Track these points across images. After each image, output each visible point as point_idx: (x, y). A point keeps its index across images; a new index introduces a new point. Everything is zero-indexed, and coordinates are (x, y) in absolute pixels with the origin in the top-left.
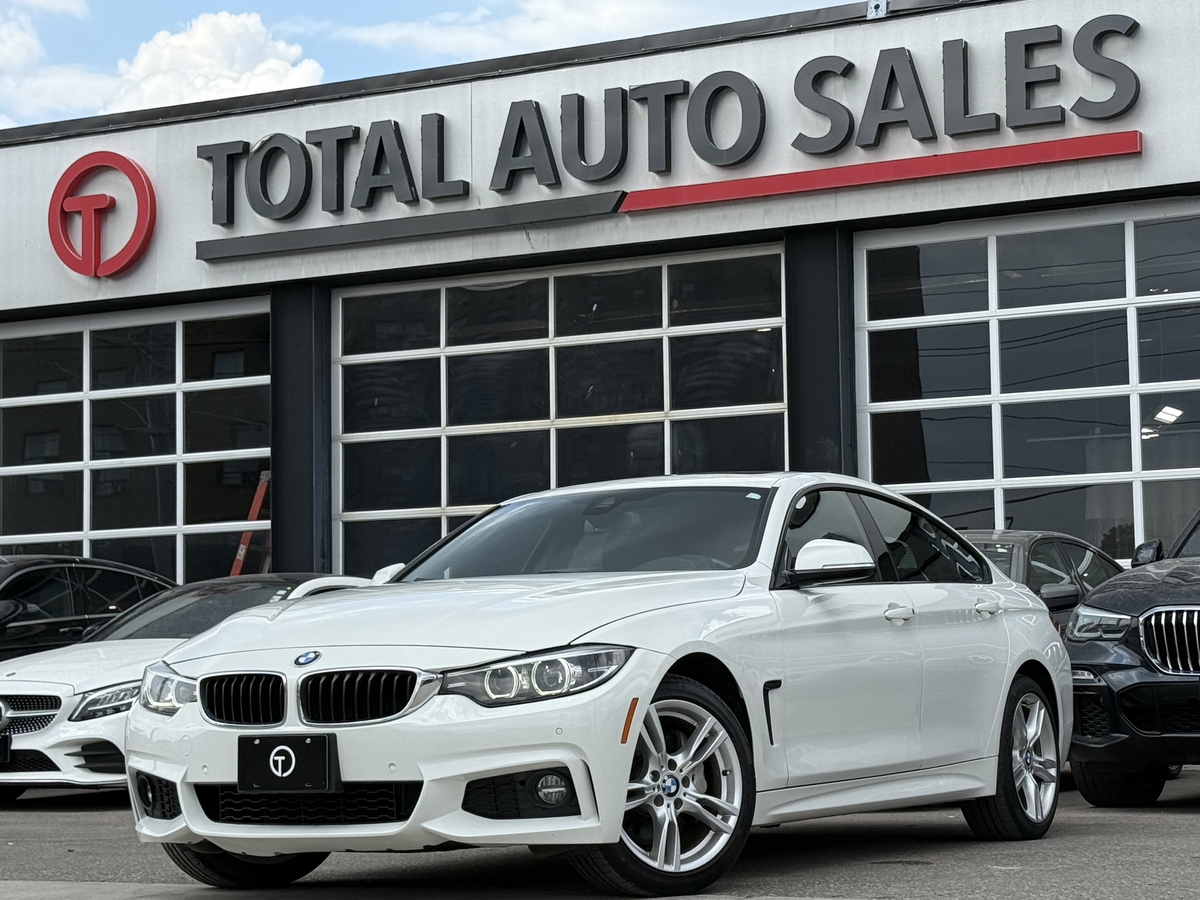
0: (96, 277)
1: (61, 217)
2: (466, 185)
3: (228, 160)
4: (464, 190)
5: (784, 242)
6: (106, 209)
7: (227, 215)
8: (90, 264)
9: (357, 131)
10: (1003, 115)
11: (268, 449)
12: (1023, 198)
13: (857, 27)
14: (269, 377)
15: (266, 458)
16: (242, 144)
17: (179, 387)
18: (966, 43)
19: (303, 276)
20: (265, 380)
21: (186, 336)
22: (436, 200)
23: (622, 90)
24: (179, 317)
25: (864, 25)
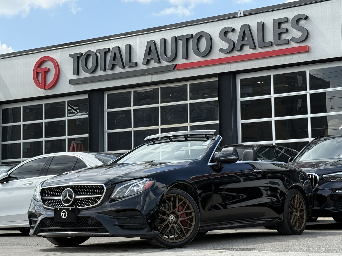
0: (44, 89)
1: (36, 74)
2: (137, 63)
5: (218, 77)
6: (47, 71)
7: (77, 72)
8: (43, 85)
11: (88, 135)
12: (278, 64)
13: (236, 19)
14: (88, 115)
15: (87, 137)
16: (80, 54)
17: (66, 118)
18: (263, 23)
19: (96, 88)
20: (87, 116)
21: (68, 105)
22: (129, 67)
23: (176, 37)
24: (66, 100)
25: (237, 18)
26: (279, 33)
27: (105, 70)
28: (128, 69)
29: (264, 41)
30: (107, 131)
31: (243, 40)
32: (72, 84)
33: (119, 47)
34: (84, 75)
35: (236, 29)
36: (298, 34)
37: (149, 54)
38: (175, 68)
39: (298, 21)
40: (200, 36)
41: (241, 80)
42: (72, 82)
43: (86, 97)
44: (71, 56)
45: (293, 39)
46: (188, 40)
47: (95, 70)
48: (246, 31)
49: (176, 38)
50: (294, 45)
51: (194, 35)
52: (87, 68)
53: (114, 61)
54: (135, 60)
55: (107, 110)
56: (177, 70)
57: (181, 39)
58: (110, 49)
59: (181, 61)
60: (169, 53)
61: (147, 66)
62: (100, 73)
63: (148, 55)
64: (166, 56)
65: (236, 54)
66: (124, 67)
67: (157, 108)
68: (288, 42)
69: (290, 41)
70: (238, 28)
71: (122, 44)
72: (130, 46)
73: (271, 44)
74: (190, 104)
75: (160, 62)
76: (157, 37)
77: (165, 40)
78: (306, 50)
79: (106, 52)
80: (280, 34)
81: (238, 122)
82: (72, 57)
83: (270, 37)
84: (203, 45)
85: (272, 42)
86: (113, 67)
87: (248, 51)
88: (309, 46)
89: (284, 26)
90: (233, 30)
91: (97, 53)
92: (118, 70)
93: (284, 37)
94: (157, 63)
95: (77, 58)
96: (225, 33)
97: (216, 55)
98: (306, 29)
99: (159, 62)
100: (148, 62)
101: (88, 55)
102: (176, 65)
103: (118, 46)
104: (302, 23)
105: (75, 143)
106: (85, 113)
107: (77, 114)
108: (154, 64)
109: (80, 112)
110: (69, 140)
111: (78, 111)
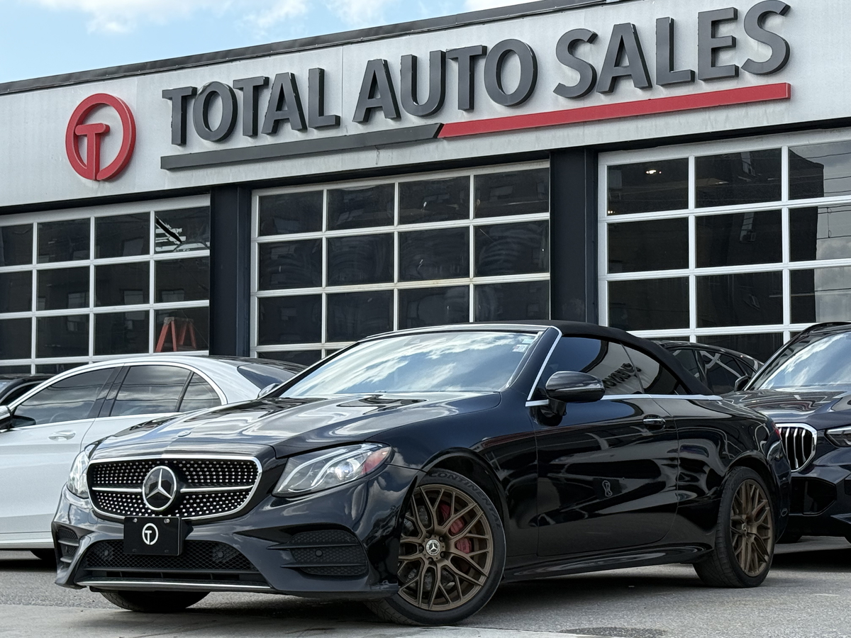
0: (96, 180)
1: (74, 140)
2: (338, 119)
5: (550, 160)
6: (105, 132)
7: (181, 138)
8: (93, 170)
9: (267, 80)
10: (696, 70)
11: (208, 301)
12: (709, 130)
13: (600, 7)
14: (209, 251)
15: (206, 307)
16: (191, 89)
17: (152, 258)
18: (672, 20)
19: (231, 181)
20: (207, 253)
21: (157, 222)
22: (318, 128)
23: (442, 52)
24: (152, 209)
25: (605, 7)
26: (712, 49)
27: (255, 134)
28: (315, 134)
29: (672, 68)
30: (257, 294)
31: (618, 63)
32: (168, 170)
33: (292, 75)
34: (199, 145)
35: (599, 34)
36: (762, 53)
37: (371, 95)
38: (438, 133)
39: (763, 17)
40: (505, 52)
41: (610, 168)
42: (170, 164)
43: (205, 202)
44: (167, 94)
45: (749, 65)
46: (474, 59)
47: (227, 134)
48: (626, 41)
49: (443, 55)
50: (750, 81)
51: (490, 47)
52: (209, 129)
53: (280, 112)
54: (333, 109)
55: (257, 239)
56: (445, 138)
57: (455, 59)
58: (268, 78)
59: (454, 114)
60: (424, 94)
61: (365, 127)
62: (241, 141)
63: (369, 98)
64: (417, 102)
65: (598, 100)
66: (304, 128)
67: (391, 235)
68: (736, 73)
69: (741, 70)
70: (605, 33)
71: (300, 66)
72: (322, 72)
73: (692, 78)
74: (477, 228)
75: (400, 117)
76: (392, 52)
77: (414, 59)
78: (783, 95)
79: (259, 88)
80: (715, 51)
81: (599, 277)
82: (170, 99)
83: (688, 58)
84: (513, 76)
85: (693, 73)
86: (275, 128)
87: (629, 92)
88: (789, 85)
89: (725, 30)
90: (593, 38)
91: (234, 90)
92: (290, 135)
93: (726, 59)
94: (392, 119)
95: (184, 99)
96: (572, 44)
97: (547, 102)
98: (784, 40)
99: (398, 117)
100: (367, 116)
101: (211, 95)
102: (442, 125)
103: (290, 71)
104: (774, 23)
105: (173, 323)
106: (200, 245)
107: (181, 248)
108: (382, 123)
109: (187, 242)
110: (157, 312)
111: (183, 239)
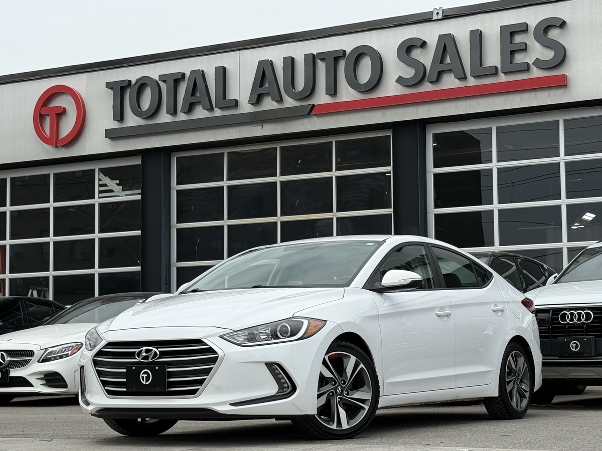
0: (56, 146)
1: (39, 117)
2: (236, 102)
3: (120, 89)
4: (236, 104)
5: (392, 129)
6: (61, 113)
7: (120, 116)
8: (53, 139)
9: (184, 74)
10: (499, 67)
11: (140, 231)
12: (509, 107)
13: (428, 23)
14: (140, 196)
15: (138, 236)
17: (96, 201)
18: (481, 31)
19: (157, 145)
21: (100, 176)
23: (313, 54)
24: (96, 166)
25: (431, 23)
26: (510, 51)
27: (175, 113)
29: (481, 65)
30: (176, 226)
31: (442, 61)
32: (110, 138)
33: (203, 71)
38: (311, 111)
39: (547, 29)
40: (360, 53)
41: (435, 135)
43: (137, 161)
44: (109, 85)
45: (538, 63)
46: (337, 59)
51: (348, 51)
52: (141, 109)
53: (193, 97)
55: (175, 187)
57: (322, 60)
59: (322, 98)
60: (300, 84)
61: (256, 107)
62: (164, 118)
63: (260, 87)
64: (294, 89)
66: (211, 109)
67: (275, 184)
69: (531, 66)
70: (432, 41)
71: (208, 65)
72: (224, 69)
73: (494, 72)
74: (338, 178)
75: (283, 100)
76: (276, 55)
77: (293, 59)
78: (562, 83)
79: (178, 79)
80: (513, 53)
81: (428, 211)
82: (112, 89)
83: (493, 58)
85: (496, 68)
86: (190, 109)
88: (566, 76)
90: (423, 44)
91: (159, 82)
92: (200, 113)
94: (276, 101)
96: (407, 49)
97: (390, 88)
101: (143, 84)
102: (314, 106)
103: (201, 69)
104: (554, 34)
106: (133, 192)
110: (101, 240)
